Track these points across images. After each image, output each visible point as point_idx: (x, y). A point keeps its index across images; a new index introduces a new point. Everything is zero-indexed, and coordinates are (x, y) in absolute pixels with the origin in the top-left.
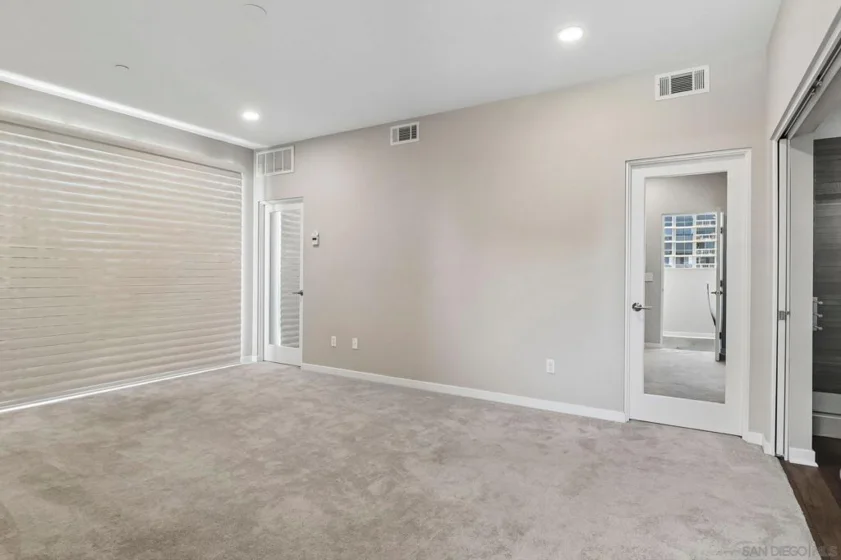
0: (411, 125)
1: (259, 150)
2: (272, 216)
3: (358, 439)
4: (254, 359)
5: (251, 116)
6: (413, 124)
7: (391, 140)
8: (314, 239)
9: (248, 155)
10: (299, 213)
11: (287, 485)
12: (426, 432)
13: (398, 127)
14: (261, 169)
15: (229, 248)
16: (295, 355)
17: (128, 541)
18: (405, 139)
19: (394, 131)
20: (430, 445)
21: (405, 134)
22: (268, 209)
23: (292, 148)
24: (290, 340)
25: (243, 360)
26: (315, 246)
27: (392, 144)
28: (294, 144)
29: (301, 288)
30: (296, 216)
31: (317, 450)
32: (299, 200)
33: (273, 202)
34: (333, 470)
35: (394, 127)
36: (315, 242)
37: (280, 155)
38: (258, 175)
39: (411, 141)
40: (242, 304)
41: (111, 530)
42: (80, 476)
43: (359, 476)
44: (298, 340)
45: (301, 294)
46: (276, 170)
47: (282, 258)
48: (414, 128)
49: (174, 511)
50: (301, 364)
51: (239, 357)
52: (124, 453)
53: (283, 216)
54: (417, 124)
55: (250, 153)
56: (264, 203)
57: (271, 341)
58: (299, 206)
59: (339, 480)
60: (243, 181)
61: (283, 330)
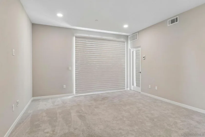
0: (175, 18)
1: (129, 35)
2: (133, 52)
3: (155, 120)
4: (129, 89)
5: (126, 26)
6: (176, 17)
7: (168, 24)
8: (144, 57)
9: (127, 37)
10: (140, 51)
11: (130, 130)
12: (182, 124)
13: (170, 20)
14: (130, 40)
15: (122, 61)
16: (139, 89)
17: (89, 135)
18: (173, 23)
19: (169, 21)
20: (183, 129)
21: (173, 21)
22: (132, 50)
23: (137, 33)
24: (138, 85)
25: (126, 89)
26: (144, 59)
27: (168, 26)
28: (138, 32)
29: (140, 71)
30: (139, 51)
31: (141, 121)
32: (139, 47)
33: (133, 48)
34: (145, 129)
35: (169, 20)
36: (144, 58)
37: (135, 36)
38: (129, 42)
39: (175, 23)
40: (126, 75)
41: (87, 130)
42: (86, 113)
43: (154, 135)
44: (140, 85)
45: (140, 73)
46: (134, 40)
47: (136, 63)
48: (177, 19)
49: (101, 129)
50: (141, 92)
51: (125, 88)
52: (95, 109)
53: (136, 52)
54: (178, 17)
55: (127, 36)
56: (130, 49)
57: (133, 85)
58: (140, 49)
59: (147, 134)
60: (125, 44)
61: (136, 82)
